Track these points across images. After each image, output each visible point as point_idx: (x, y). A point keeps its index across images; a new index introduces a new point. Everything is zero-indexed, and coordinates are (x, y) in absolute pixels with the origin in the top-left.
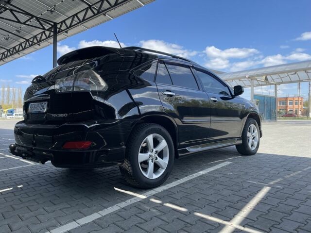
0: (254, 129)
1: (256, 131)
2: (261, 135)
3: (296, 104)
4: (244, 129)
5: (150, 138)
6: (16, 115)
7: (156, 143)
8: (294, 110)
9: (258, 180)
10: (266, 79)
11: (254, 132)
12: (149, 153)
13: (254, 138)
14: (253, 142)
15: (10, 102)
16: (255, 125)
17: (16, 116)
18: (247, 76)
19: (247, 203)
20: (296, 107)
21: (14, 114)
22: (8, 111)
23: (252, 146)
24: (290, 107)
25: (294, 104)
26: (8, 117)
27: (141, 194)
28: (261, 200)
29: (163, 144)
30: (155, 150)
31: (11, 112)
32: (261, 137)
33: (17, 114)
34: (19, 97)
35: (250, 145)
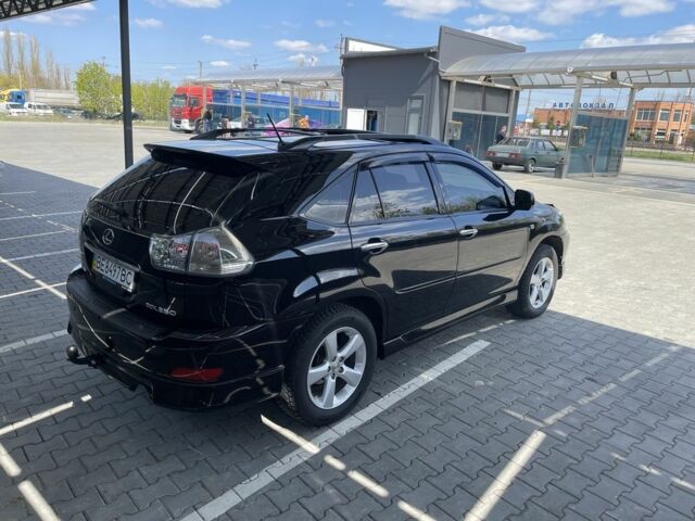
0: (548, 265)
1: (551, 269)
2: (560, 274)
3: (676, 118)
4: (525, 271)
5: (331, 339)
6: (30, 106)
7: (343, 340)
8: (669, 133)
9: (527, 409)
10: (614, 76)
11: (546, 270)
12: (327, 365)
13: (543, 284)
14: (540, 292)
15: (13, 69)
16: (551, 258)
17: (32, 110)
18: (570, 70)
19: (494, 478)
20: (674, 125)
21: (26, 105)
22: (12, 94)
23: (538, 298)
24: (660, 124)
25: (672, 118)
26: (12, 110)
27: (309, 440)
28: (520, 473)
29: (356, 340)
30: (339, 355)
31: (19, 97)
32: (559, 278)
33: (33, 103)
34: (33, 59)
35: (532, 300)
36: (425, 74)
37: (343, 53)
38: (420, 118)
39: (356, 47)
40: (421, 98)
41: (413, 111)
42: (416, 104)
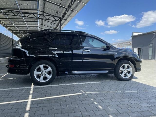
12: (41, 72)
23: (126, 76)
35: (122, 75)
36: (153, 38)
37: (132, 35)
38: (152, 49)
39: (135, 34)
40: (152, 44)
41: (151, 47)
42: (151, 45)
